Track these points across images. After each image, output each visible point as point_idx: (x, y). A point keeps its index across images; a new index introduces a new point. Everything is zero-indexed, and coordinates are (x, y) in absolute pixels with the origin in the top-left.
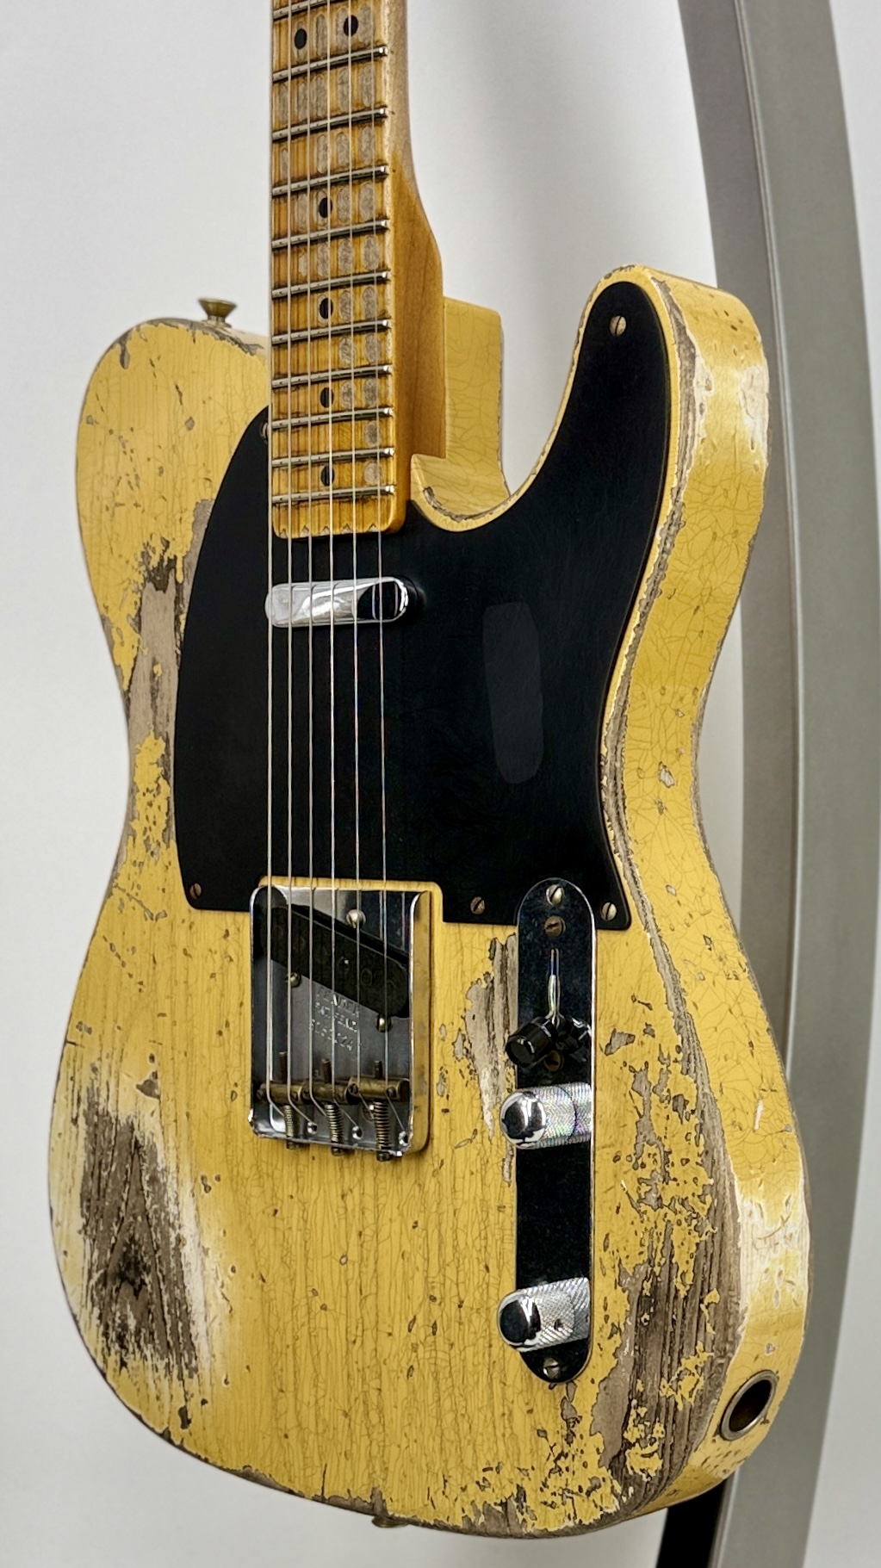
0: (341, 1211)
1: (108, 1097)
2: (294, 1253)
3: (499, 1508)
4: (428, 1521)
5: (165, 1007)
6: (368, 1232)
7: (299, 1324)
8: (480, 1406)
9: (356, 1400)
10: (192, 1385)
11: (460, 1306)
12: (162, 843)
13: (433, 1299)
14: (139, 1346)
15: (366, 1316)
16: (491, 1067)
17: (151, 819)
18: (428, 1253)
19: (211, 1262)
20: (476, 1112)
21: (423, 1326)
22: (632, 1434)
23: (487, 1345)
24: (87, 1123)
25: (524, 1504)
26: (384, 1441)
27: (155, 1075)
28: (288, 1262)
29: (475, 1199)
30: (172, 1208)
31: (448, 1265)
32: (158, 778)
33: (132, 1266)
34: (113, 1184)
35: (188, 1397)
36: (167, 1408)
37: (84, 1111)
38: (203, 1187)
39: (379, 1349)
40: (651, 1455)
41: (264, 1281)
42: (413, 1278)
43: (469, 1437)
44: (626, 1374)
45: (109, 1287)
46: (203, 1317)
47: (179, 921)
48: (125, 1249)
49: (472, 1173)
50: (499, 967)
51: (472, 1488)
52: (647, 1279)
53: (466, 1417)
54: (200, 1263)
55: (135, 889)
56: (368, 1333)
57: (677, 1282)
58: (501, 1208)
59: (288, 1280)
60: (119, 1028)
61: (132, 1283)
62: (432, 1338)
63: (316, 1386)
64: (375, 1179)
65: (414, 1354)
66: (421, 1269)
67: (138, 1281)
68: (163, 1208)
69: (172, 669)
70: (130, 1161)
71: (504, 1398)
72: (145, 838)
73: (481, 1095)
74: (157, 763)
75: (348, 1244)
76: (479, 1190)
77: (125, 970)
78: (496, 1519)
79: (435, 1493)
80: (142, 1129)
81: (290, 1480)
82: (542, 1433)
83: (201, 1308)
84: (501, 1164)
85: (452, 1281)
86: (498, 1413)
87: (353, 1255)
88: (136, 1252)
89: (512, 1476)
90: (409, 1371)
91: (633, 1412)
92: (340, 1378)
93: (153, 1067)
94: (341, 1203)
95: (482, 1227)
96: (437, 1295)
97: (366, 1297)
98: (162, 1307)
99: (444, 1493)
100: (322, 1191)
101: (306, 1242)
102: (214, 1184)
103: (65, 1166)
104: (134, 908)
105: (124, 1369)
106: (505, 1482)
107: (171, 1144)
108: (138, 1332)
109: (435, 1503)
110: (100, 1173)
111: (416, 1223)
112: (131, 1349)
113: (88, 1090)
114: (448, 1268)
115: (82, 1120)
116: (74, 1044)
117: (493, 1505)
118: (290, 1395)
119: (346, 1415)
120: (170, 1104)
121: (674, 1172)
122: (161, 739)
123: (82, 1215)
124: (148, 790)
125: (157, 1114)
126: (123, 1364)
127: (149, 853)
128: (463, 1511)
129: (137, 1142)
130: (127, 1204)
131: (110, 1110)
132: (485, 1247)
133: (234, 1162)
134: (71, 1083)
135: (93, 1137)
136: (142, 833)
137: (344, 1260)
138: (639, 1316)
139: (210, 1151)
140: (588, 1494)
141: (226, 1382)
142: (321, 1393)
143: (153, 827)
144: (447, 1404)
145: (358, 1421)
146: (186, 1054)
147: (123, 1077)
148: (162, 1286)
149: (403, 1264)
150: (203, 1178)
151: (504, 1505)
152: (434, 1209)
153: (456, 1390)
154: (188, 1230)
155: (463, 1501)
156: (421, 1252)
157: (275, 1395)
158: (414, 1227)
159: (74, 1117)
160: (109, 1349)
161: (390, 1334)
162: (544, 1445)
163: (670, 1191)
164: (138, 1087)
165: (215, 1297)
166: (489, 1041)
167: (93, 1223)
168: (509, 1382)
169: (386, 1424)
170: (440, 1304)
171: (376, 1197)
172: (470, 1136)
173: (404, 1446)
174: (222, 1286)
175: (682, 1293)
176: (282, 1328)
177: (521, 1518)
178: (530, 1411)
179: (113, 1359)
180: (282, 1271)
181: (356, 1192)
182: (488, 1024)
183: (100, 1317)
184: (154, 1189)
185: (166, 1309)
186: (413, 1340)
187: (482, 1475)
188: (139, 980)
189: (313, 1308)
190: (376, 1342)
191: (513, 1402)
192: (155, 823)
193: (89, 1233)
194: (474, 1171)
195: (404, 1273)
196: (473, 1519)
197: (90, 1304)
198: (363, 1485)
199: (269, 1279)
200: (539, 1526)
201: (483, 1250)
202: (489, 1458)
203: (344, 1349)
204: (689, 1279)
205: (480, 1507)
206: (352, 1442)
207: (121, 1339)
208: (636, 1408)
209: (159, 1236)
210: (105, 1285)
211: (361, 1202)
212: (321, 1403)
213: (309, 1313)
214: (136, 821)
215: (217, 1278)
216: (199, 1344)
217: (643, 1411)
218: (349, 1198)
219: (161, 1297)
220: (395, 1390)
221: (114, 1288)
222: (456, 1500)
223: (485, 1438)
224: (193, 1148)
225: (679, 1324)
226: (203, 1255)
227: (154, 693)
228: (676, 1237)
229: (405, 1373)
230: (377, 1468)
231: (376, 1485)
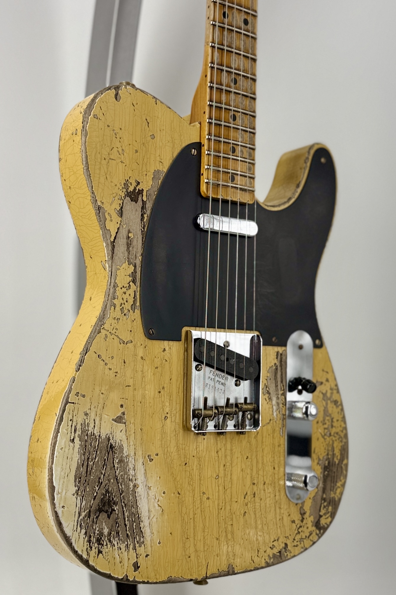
0: (216, 458)
1: (94, 426)
2: (194, 479)
3: (278, 554)
4: (251, 569)
5: (131, 383)
6: (228, 464)
7: (197, 508)
8: (271, 518)
9: (222, 531)
10: (141, 550)
11: (264, 484)
12: (131, 311)
13: (254, 484)
14: (110, 541)
15: (227, 498)
16: (276, 396)
17: (125, 300)
18: (252, 467)
19: (152, 493)
20: (271, 413)
21: (250, 495)
22: (323, 512)
23: (274, 496)
24: (80, 441)
25: (287, 549)
26: (234, 544)
27: (124, 413)
28: (191, 484)
29: (270, 444)
30: (132, 472)
31: (260, 470)
32: (129, 282)
33: (107, 504)
34: (95, 467)
35: (138, 556)
36: (126, 565)
37: (79, 434)
38: (149, 460)
39: (231, 509)
40: (327, 518)
41: (179, 494)
42: (246, 478)
43: (267, 532)
44: (320, 493)
45: (92, 518)
46: (147, 518)
47: (139, 344)
48: (102, 497)
49: (269, 435)
50: (279, 361)
51: (269, 550)
52: (326, 460)
53: (266, 525)
54: (146, 493)
55: (115, 330)
56: (227, 504)
57: (335, 459)
58: (279, 446)
59: (191, 491)
60: (102, 394)
61: (107, 512)
62: (254, 498)
63: (204, 531)
64: (231, 443)
65: (246, 507)
66: (249, 473)
67: (110, 510)
68: (126, 473)
69: (139, 236)
70: (107, 455)
71: (280, 513)
72: (121, 307)
73: (272, 407)
74: (129, 275)
75: (219, 471)
76: (272, 441)
77: (107, 367)
78: (277, 558)
79: (254, 557)
80: (114, 439)
81: (191, 575)
82: (293, 522)
83: (147, 514)
84: (279, 430)
85: (261, 475)
86: (278, 519)
87: (221, 474)
88: (109, 497)
89: (283, 540)
90: (244, 514)
91: (322, 506)
92: (215, 525)
93: (122, 410)
94: (216, 455)
95: (273, 453)
96: (255, 482)
97: (226, 490)
98: (124, 519)
99: (258, 556)
100: (208, 451)
101: (200, 474)
102: (155, 457)
103: (64, 464)
104: (113, 339)
105: (100, 555)
106: (281, 543)
107: (132, 443)
108: (110, 534)
109: (254, 562)
110: (88, 463)
111: (248, 457)
112: (105, 544)
113: (82, 424)
114: (260, 471)
115: (77, 440)
116: (73, 403)
117: (276, 554)
118: (192, 539)
119: (217, 539)
120: (132, 426)
121: (334, 424)
122: (132, 265)
123: (75, 486)
124: (123, 287)
125: (124, 431)
126: (100, 552)
127: (123, 314)
128: (265, 560)
129: (111, 445)
130: (104, 475)
131: (95, 432)
132: (274, 461)
133: (166, 446)
134: (70, 423)
135: (84, 447)
136: (119, 305)
137: (217, 477)
138: (324, 472)
139: (153, 444)
140: (309, 537)
141: (159, 543)
142: (206, 533)
143: (126, 303)
144: (259, 522)
145: (223, 540)
146: (141, 403)
147: (105, 416)
148: (124, 509)
149: (242, 474)
150: (148, 456)
151: (280, 552)
152: (255, 450)
153: (263, 516)
154: (140, 480)
155: (265, 556)
156: (249, 467)
157: (184, 541)
158: (247, 459)
159: (72, 438)
160: (91, 548)
161: (236, 502)
162: (294, 525)
163: (334, 430)
164: (113, 420)
165: (154, 507)
166: (276, 387)
167: (82, 488)
168: (282, 507)
169: (235, 537)
170: (257, 485)
171: (231, 450)
172: (268, 421)
173: (241, 544)
174: (158, 501)
175: (337, 462)
176: (188, 512)
177: (286, 554)
178: (289, 515)
179: (94, 551)
180: (188, 488)
181: (223, 450)
182: (275, 381)
183: (86, 533)
184: (121, 465)
185: (127, 519)
186: (246, 501)
187: (272, 544)
188: (115, 371)
189: (203, 500)
190: (231, 506)
191: (283, 514)
192: (127, 301)
193: (79, 494)
194: (270, 434)
195: (243, 477)
196: (268, 561)
197: (79, 528)
198: (225, 565)
199: (182, 493)
200: (292, 555)
201: (273, 462)
202: (275, 537)
203: (217, 513)
204: (339, 458)
205: (271, 556)
206: (220, 549)
207: (99, 541)
208: (323, 503)
209: (123, 486)
210: (89, 517)
211: (225, 452)
212: (206, 538)
213: (201, 502)
214: (116, 300)
215: (156, 498)
216: (145, 531)
217: (325, 504)
218: (220, 453)
219: (124, 514)
220: (239, 523)
221: (95, 517)
222: (262, 557)
223: (273, 530)
224: (144, 443)
225: (336, 473)
226: (148, 490)
227: (129, 245)
228: (335, 445)
229: (243, 515)
230: (231, 556)
231: (230, 563)
